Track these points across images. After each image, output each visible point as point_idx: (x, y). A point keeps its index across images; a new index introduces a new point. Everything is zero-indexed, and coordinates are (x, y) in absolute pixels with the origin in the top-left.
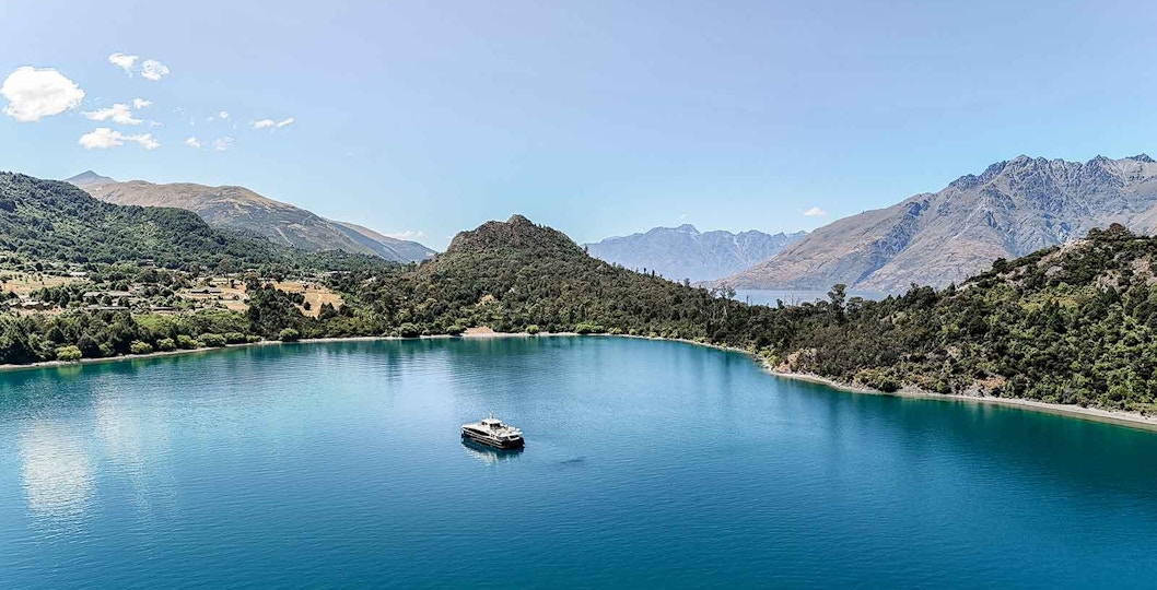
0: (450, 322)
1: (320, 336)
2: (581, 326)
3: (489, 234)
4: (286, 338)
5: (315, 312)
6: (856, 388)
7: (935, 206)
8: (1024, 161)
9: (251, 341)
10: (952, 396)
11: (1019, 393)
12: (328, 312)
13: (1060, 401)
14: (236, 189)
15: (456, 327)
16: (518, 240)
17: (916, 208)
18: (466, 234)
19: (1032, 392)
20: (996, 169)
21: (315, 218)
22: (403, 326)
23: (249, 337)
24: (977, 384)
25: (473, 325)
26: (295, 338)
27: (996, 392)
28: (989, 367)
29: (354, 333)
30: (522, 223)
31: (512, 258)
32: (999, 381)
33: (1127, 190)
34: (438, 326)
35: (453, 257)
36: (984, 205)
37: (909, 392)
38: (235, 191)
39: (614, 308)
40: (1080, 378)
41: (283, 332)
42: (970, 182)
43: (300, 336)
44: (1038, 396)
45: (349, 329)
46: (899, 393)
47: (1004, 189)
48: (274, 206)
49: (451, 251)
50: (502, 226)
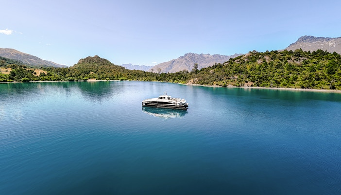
0: (83, 77)
1: (38, 80)
2: (121, 78)
3: (89, 59)
4: (24, 81)
5: (38, 75)
6: (215, 86)
7: (176, 61)
8: (190, 54)
9: (9, 82)
10: (241, 87)
11: (258, 85)
12: (43, 75)
13: (270, 87)
14: (11, 49)
15: (85, 78)
16: (97, 61)
17: (173, 62)
18: (83, 59)
19: (262, 85)
20: (186, 55)
21: (38, 58)
22: (69, 78)
23: (8, 80)
24: (246, 84)
25: (90, 78)
26: (28, 81)
27: (252, 86)
28: (247, 80)
29: (50, 80)
30: (97, 57)
31: (96, 65)
32: (251, 83)
33: (207, 59)
34: (80, 78)
35: (80, 65)
36: (184, 62)
37: (230, 87)
38: (11, 50)
39: (128, 75)
40: (272, 81)
41: (23, 79)
42: (182, 57)
43: (30, 80)
44: (264, 86)
45: (48, 79)
46: (227, 87)
47: (188, 59)
48: (24, 54)
49: (78, 63)
50: (92, 58)
